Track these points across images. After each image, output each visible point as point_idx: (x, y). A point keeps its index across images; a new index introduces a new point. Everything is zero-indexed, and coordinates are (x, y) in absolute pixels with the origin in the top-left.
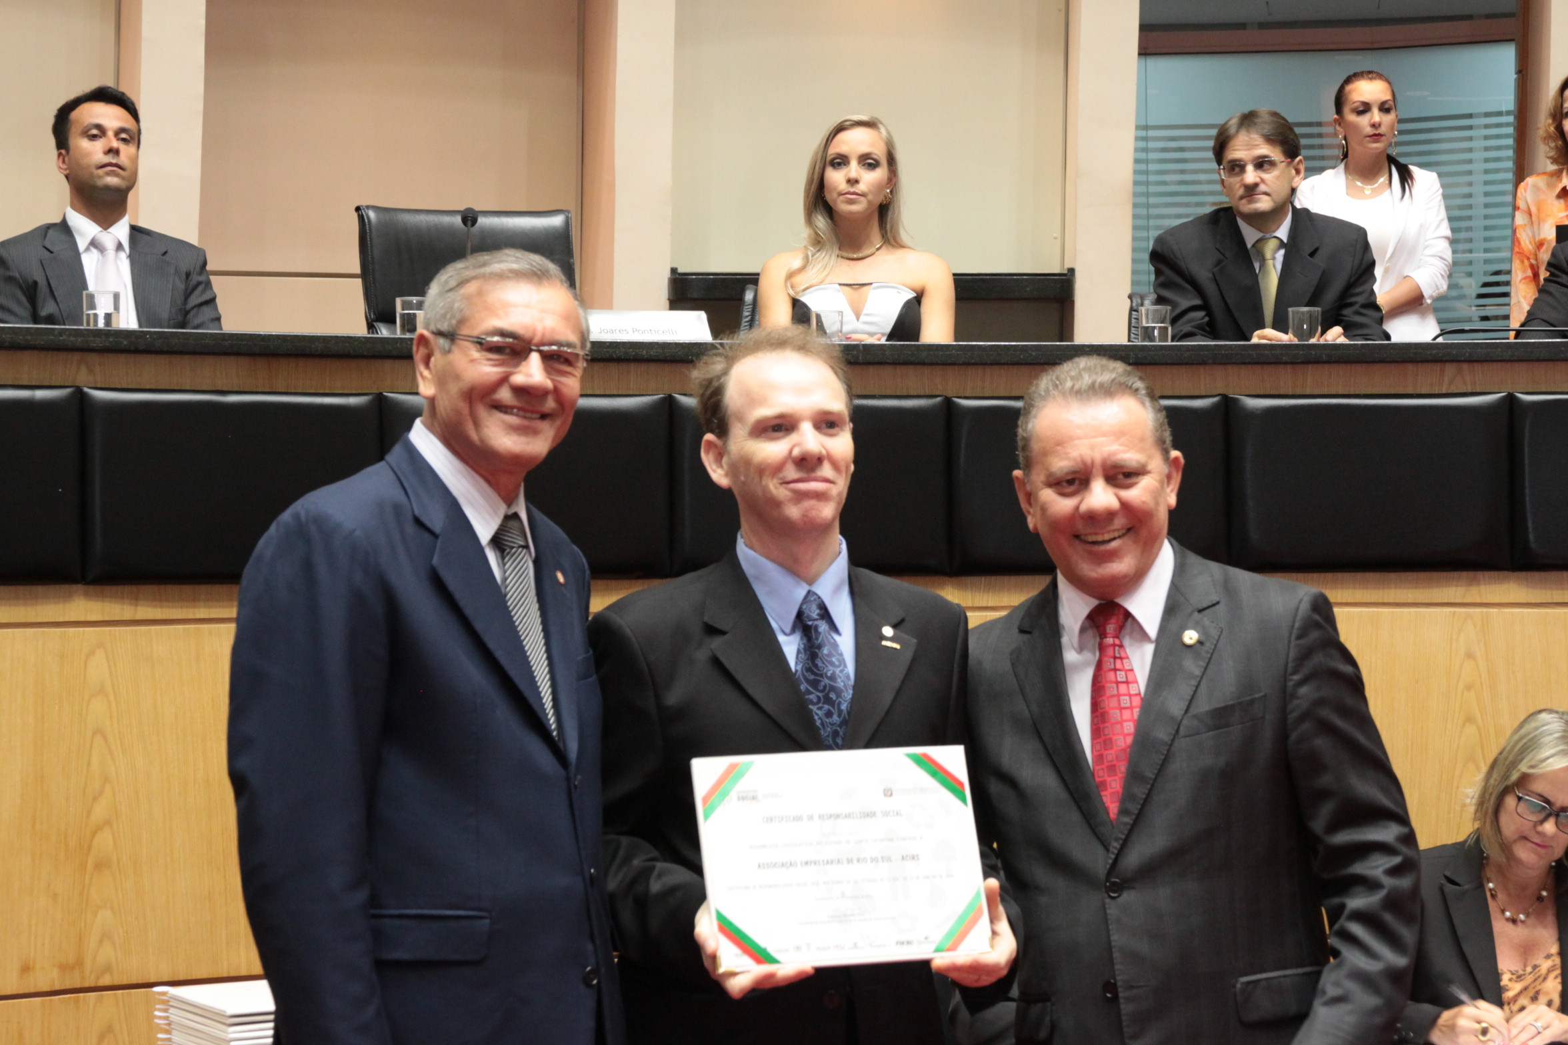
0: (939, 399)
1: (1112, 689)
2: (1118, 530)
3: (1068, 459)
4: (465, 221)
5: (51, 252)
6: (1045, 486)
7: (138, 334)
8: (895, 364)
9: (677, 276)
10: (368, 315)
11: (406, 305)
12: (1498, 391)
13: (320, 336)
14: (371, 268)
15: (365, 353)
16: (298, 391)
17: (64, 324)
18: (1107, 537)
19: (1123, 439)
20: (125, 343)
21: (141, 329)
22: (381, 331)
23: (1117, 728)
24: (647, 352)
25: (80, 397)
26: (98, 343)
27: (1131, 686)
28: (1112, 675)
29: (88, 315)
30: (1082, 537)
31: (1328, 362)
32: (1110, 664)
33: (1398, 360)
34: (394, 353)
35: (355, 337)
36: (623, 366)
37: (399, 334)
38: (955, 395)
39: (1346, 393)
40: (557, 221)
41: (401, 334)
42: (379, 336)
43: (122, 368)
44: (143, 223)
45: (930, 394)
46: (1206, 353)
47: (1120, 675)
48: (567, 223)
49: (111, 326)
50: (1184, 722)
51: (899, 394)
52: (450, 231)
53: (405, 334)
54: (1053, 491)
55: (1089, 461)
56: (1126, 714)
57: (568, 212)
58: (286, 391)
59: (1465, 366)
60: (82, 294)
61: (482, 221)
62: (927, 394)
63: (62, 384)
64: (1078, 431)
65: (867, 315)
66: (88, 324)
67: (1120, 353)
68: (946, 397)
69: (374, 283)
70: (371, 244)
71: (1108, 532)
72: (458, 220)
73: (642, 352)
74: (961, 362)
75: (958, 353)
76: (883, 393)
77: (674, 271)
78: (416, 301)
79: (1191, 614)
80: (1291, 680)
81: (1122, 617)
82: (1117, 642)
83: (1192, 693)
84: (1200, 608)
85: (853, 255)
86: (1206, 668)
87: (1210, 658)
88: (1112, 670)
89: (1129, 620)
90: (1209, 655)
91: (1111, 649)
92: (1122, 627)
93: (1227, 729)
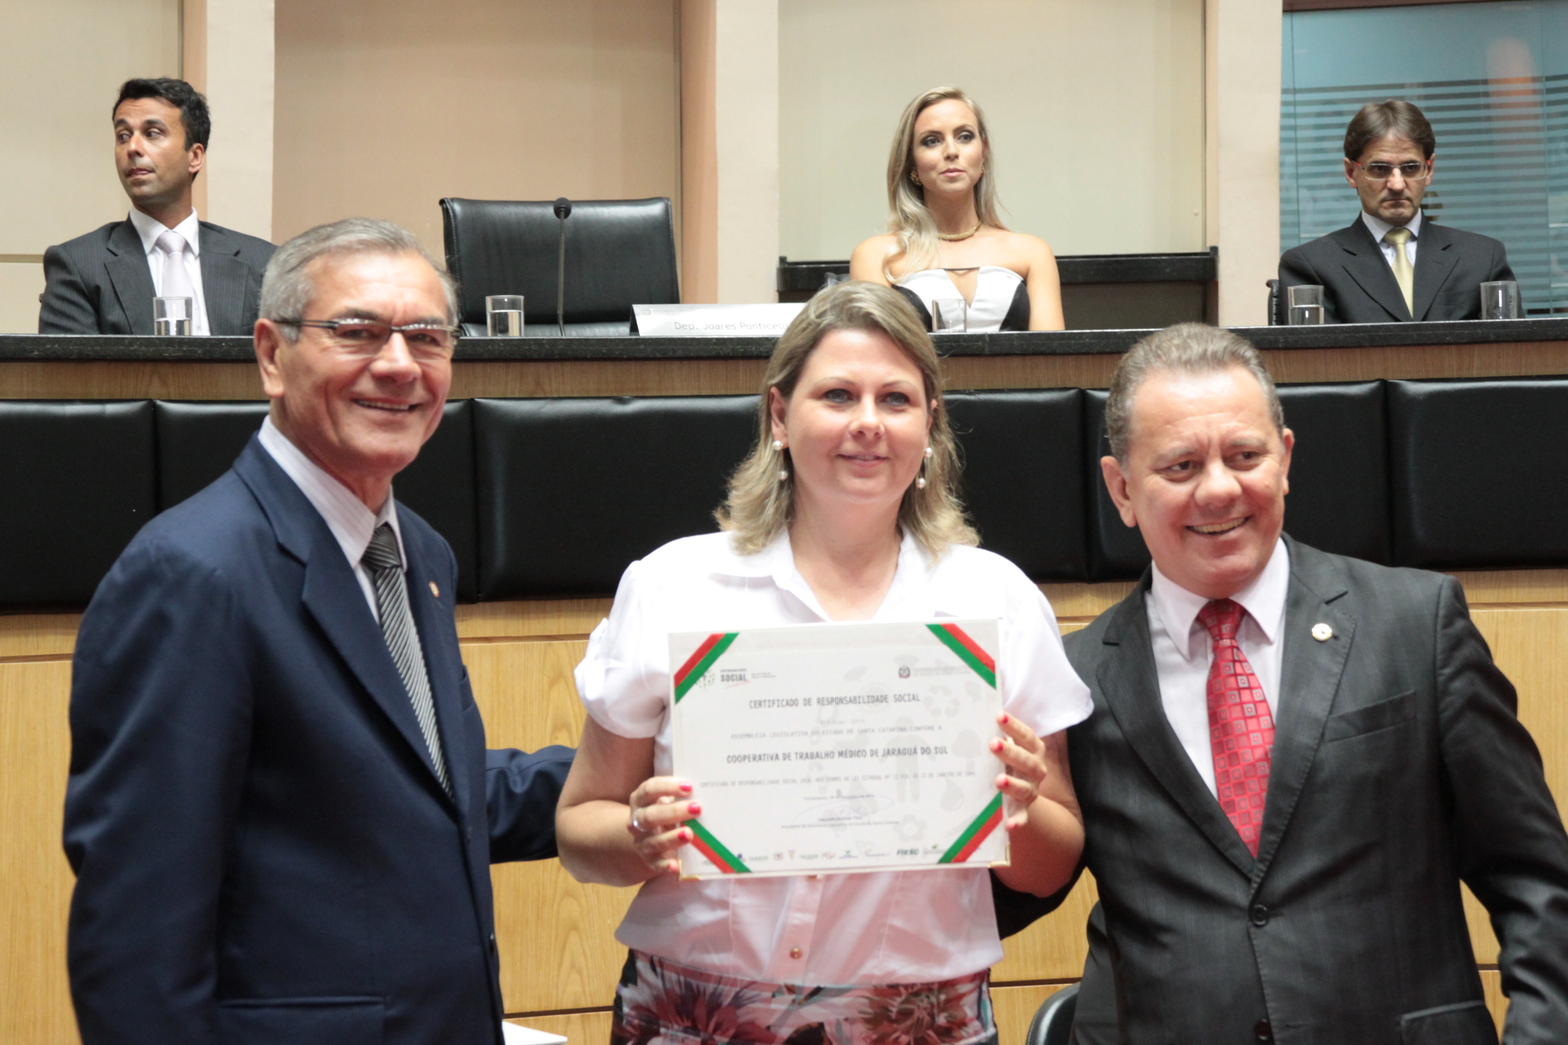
0: (1072, 392)
1: (1233, 697)
2: (1237, 518)
3: (1181, 439)
4: (557, 212)
5: (116, 255)
6: (1149, 473)
7: (213, 341)
8: (1024, 354)
9: (786, 266)
11: (497, 305)
14: (458, 264)
17: (132, 333)
18: (1225, 527)
19: (1241, 415)
20: (200, 352)
21: (212, 337)
22: (469, 332)
23: (1243, 740)
24: (756, 348)
25: (153, 411)
26: (169, 352)
27: (1255, 691)
28: (1231, 680)
29: (159, 323)
30: (1196, 528)
31: (1497, 341)
32: (1230, 670)
34: (486, 356)
36: (732, 364)
37: (489, 335)
38: (1090, 387)
39: (1518, 374)
40: (656, 209)
41: (492, 336)
42: (468, 337)
43: (196, 378)
44: (211, 220)
45: (1063, 387)
46: (1362, 334)
47: (1241, 680)
48: (667, 211)
49: (183, 334)
50: (1330, 725)
51: (1030, 387)
52: (542, 224)
53: (496, 335)
55: (1205, 441)
56: (1252, 724)
57: (668, 199)
60: (152, 301)
61: (576, 211)
62: (1060, 386)
63: (134, 398)
64: (1191, 407)
65: (978, 301)
66: (159, 333)
67: (1268, 337)
68: (1080, 389)
70: (457, 239)
71: (1228, 521)
72: (550, 211)
73: (751, 348)
74: (1095, 352)
75: (1093, 341)
76: (1012, 387)
77: (783, 260)
78: (508, 299)
79: (1318, 606)
80: (1441, 675)
81: (1237, 615)
82: (1234, 644)
83: (1333, 692)
84: (1327, 599)
85: (953, 236)
86: (1345, 665)
87: (1348, 655)
88: (1231, 675)
89: (1245, 618)
90: (1346, 651)
91: (1229, 651)
92: (1236, 628)
93: (1378, 732)
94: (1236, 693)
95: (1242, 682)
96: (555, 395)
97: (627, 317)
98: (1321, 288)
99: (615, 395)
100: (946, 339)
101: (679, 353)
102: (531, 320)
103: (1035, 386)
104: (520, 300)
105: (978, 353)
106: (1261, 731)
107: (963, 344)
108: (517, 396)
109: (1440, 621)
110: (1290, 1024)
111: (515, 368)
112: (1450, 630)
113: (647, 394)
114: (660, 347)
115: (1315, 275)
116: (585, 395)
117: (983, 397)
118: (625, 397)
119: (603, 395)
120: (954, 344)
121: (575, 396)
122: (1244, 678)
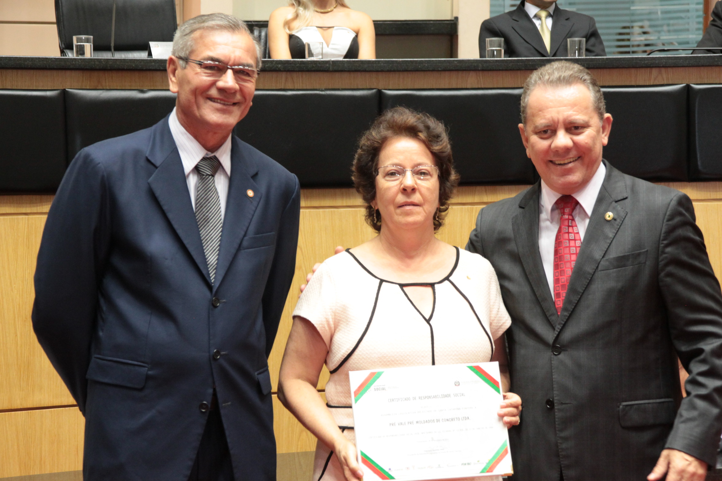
0: (374, 91)
1: (566, 243)
2: (572, 158)
6: (533, 134)
8: (349, 71)
10: (61, 45)
11: (79, 40)
12: (681, 83)
13: (30, 58)
14: (62, 19)
15: (55, 67)
16: (18, 88)
18: (566, 162)
19: (575, 108)
22: (68, 55)
23: (568, 264)
27: (577, 242)
28: (566, 236)
30: (554, 162)
32: (566, 230)
33: (626, 66)
34: (72, 67)
35: (49, 58)
37: (75, 56)
38: (383, 88)
42: (67, 57)
45: (370, 87)
47: (571, 235)
50: (601, 263)
51: (352, 88)
53: (78, 56)
54: (538, 137)
55: (556, 120)
58: (11, 88)
59: (663, 70)
62: (368, 88)
64: (551, 103)
65: (333, 44)
67: (474, 64)
68: (378, 89)
69: (64, 28)
70: (62, 5)
71: (567, 159)
74: (386, 70)
75: (385, 65)
76: (344, 87)
78: (84, 38)
79: (611, 203)
81: (573, 204)
82: (570, 217)
83: (607, 246)
84: (617, 200)
85: (322, 11)
86: (617, 233)
88: (566, 233)
89: (578, 205)
90: (619, 226)
91: (567, 221)
92: (573, 210)
93: (624, 268)
94: (568, 241)
95: (572, 236)
96: (108, 88)
97: (146, 48)
98: (503, 39)
99: (139, 88)
100: (310, 62)
102: (97, 48)
103: (356, 88)
104: (91, 38)
105: (326, 70)
107: (319, 65)
108: (88, 88)
110: (563, 402)
111: (87, 74)
113: (156, 88)
114: (162, 64)
115: (499, 32)
116: (124, 88)
117: (329, 92)
118: (145, 90)
119: (133, 88)
120: (314, 65)
121: (118, 88)
122: (573, 235)
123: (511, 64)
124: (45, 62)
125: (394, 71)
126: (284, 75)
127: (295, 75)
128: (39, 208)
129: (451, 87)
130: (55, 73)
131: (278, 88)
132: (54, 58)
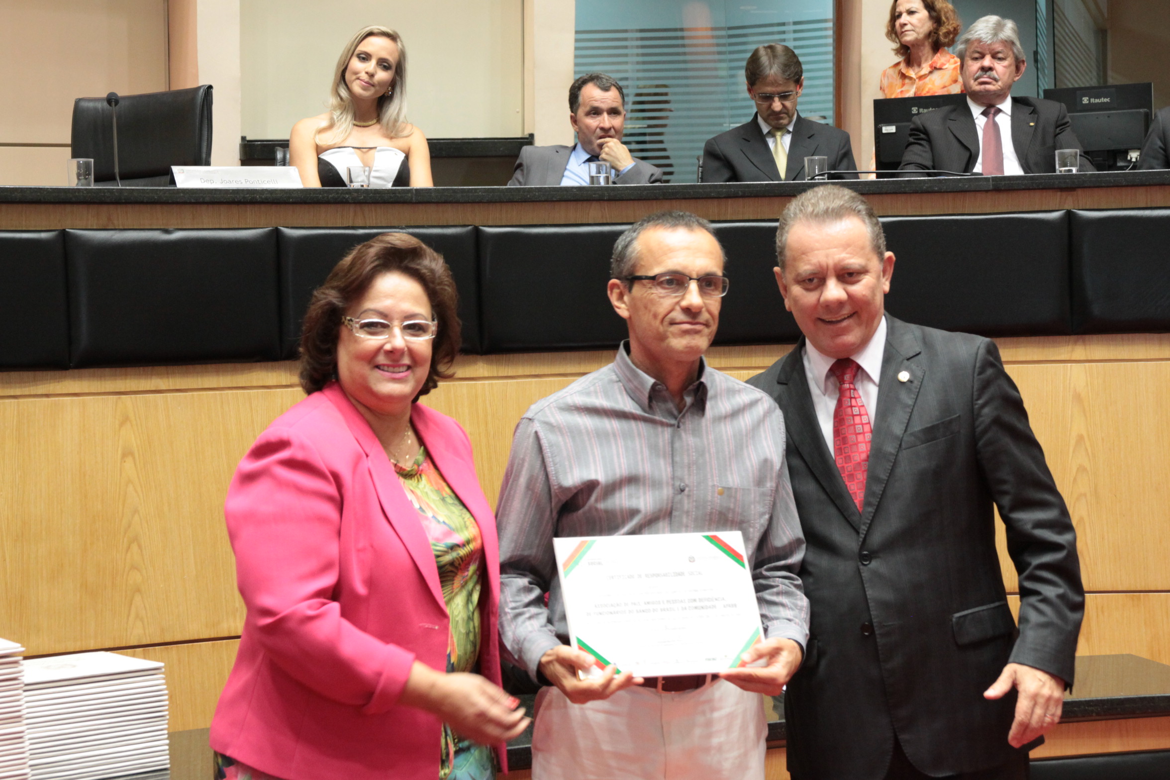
0: (470, 228)
1: (849, 420)
2: (846, 314)
3: (810, 264)
4: (110, 104)
6: (795, 283)
8: (437, 203)
9: (247, 142)
13: (18, 188)
15: (52, 200)
23: (854, 448)
24: (259, 196)
27: (863, 417)
28: (849, 409)
32: (848, 402)
34: (74, 199)
36: (242, 207)
38: (481, 224)
45: (463, 224)
47: (855, 409)
50: (905, 439)
51: (441, 224)
54: (800, 287)
55: (825, 266)
56: (860, 438)
62: (461, 224)
64: (817, 244)
68: (474, 226)
71: (841, 316)
73: (256, 197)
74: (485, 201)
75: (483, 194)
76: (430, 224)
77: (243, 138)
79: (902, 362)
80: (976, 404)
81: (854, 369)
82: (852, 386)
83: (908, 417)
84: (908, 357)
86: (916, 399)
87: (919, 392)
88: (849, 407)
89: (860, 371)
90: (918, 390)
91: (848, 391)
92: (855, 376)
93: (934, 442)
94: (851, 418)
95: (856, 411)
96: (121, 227)
99: (162, 227)
101: (207, 199)
103: (445, 224)
105: (406, 201)
106: (866, 443)
108: (95, 228)
109: (977, 370)
111: (93, 209)
112: (982, 376)
113: (184, 227)
114: (195, 195)
115: (722, 155)
116: (142, 227)
118: (170, 229)
119: (155, 227)
120: (392, 195)
121: (135, 228)
122: (857, 408)
123: (645, 192)
124: (39, 194)
125: (495, 202)
126: (352, 208)
127: (366, 208)
128: (32, 388)
129: (567, 223)
130: (51, 207)
131: (344, 226)
132: (51, 188)
